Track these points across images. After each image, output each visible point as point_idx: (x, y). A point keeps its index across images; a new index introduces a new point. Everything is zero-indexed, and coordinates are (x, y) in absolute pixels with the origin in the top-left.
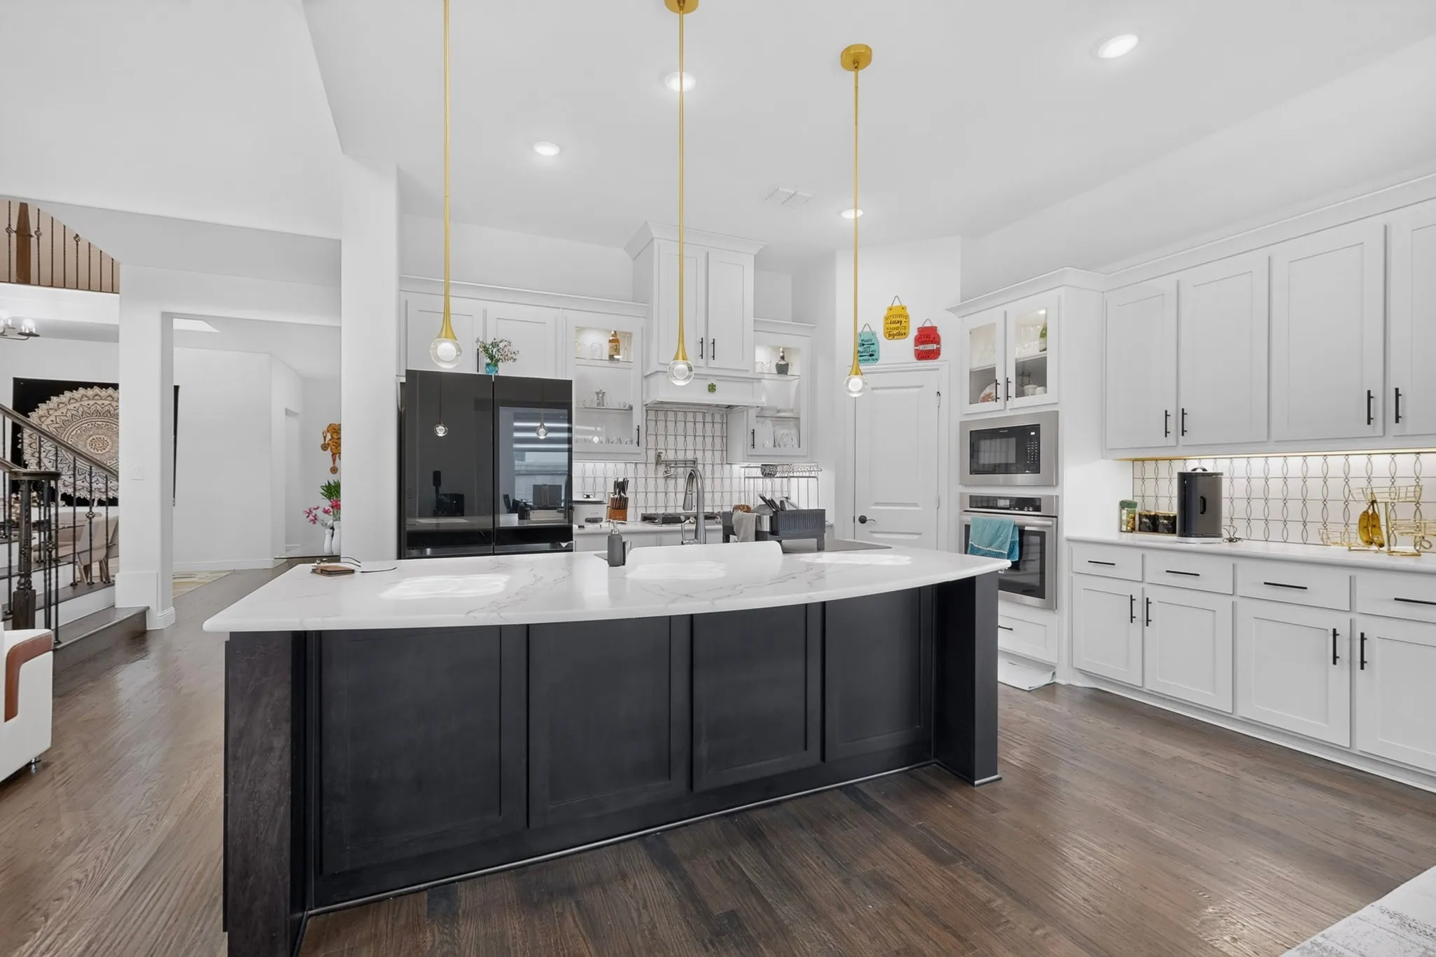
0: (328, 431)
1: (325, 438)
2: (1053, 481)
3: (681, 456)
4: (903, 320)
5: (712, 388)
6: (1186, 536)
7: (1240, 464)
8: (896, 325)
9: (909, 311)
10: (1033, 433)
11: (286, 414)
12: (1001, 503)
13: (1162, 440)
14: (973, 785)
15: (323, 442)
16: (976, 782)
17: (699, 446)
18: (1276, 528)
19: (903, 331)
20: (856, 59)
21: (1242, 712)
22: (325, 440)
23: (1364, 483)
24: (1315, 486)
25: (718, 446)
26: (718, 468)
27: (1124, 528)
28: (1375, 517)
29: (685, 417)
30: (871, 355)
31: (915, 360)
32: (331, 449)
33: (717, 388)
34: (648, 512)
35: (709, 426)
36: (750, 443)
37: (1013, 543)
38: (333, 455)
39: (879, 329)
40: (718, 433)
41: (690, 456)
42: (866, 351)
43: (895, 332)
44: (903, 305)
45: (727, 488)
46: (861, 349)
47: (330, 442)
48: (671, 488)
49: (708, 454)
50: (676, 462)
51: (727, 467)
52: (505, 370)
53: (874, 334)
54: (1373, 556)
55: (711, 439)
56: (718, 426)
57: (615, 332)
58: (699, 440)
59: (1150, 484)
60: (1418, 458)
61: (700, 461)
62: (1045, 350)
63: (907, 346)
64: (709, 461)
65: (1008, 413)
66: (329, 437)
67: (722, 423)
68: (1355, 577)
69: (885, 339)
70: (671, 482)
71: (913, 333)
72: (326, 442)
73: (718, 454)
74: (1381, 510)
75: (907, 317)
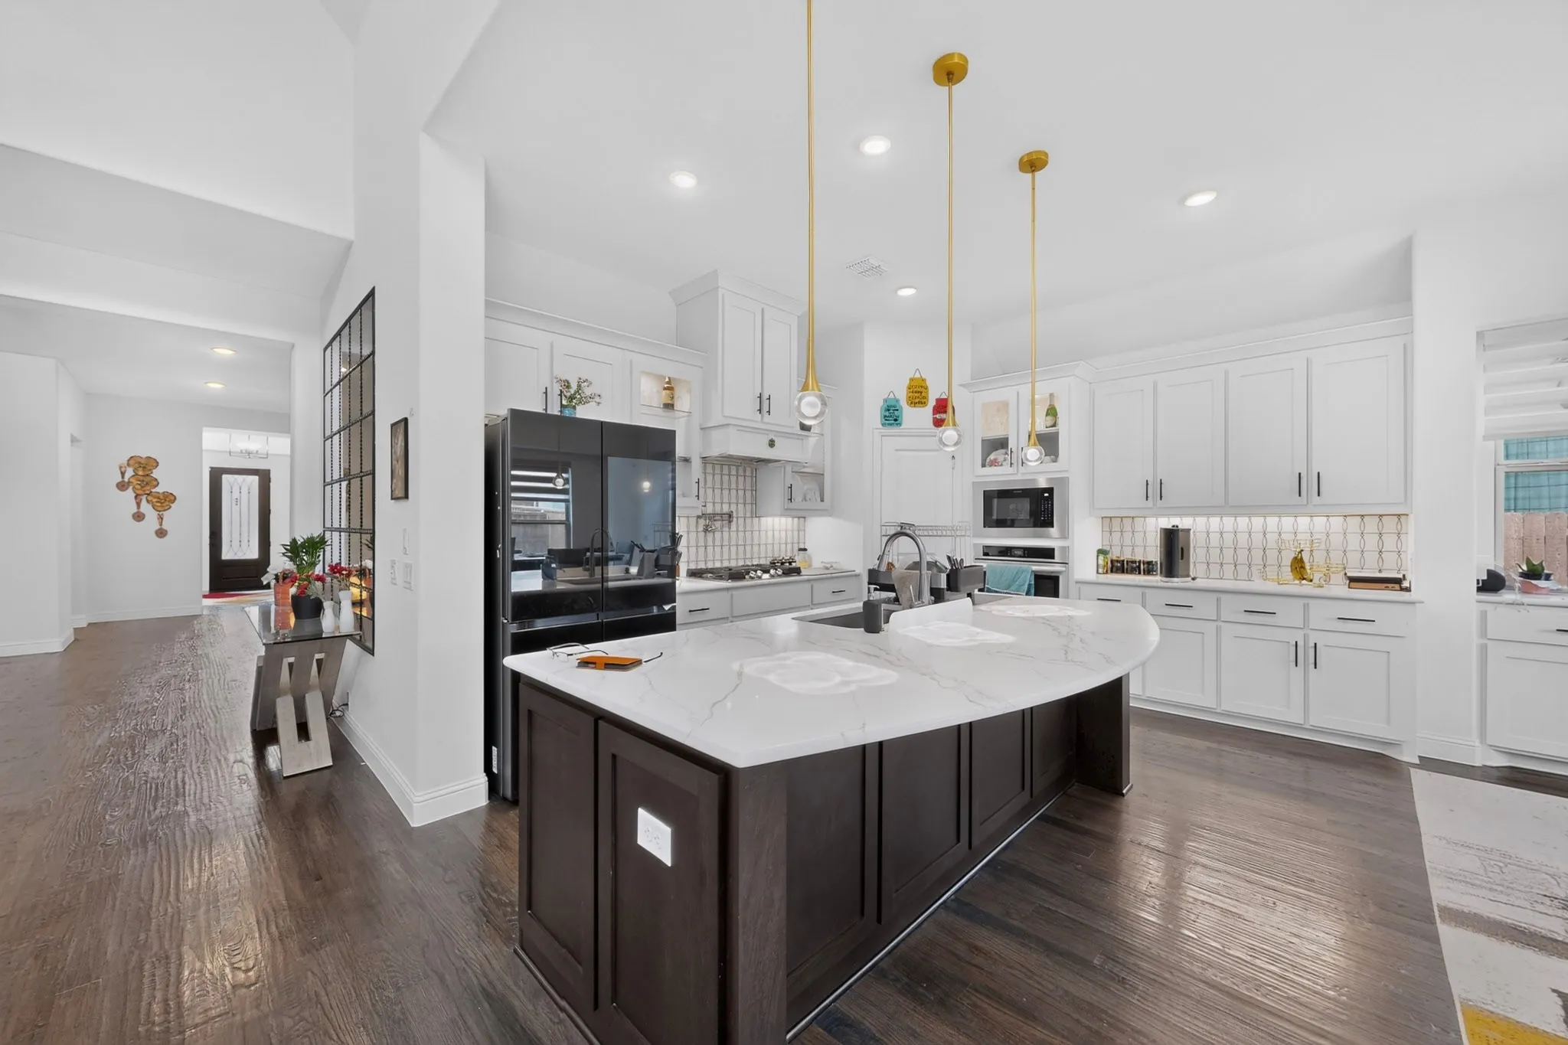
0: (128, 465)
1: (123, 474)
2: (1064, 535)
3: (718, 510)
4: (923, 390)
5: (772, 444)
6: (1171, 577)
7: (1201, 521)
8: (917, 393)
9: (928, 383)
10: (1046, 495)
11: (72, 441)
12: (1019, 553)
13: (1142, 503)
14: (1123, 795)
15: (120, 480)
16: (1124, 791)
17: (734, 500)
18: (1243, 570)
19: (923, 401)
20: (1033, 164)
21: (1226, 706)
22: (123, 477)
23: (1276, 536)
24: (1243, 540)
25: (749, 500)
26: (748, 521)
27: (1100, 571)
28: (1302, 560)
29: (722, 470)
30: (896, 420)
31: (933, 427)
32: (134, 488)
33: (776, 443)
34: (699, 567)
35: (741, 479)
36: (788, 496)
37: (1030, 585)
38: (136, 497)
39: (902, 395)
40: (748, 487)
41: (726, 509)
42: (891, 415)
43: (917, 400)
44: (923, 377)
45: (756, 541)
46: (887, 414)
47: (132, 480)
48: (710, 542)
49: (741, 507)
50: (715, 514)
51: (756, 520)
52: (583, 412)
53: (897, 401)
54: (1306, 588)
55: (743, 491)
56: (748, 480)
57: (669, 378)
58: (734, 492)
59: (1116, 536)
60: (1312, 520)
61: (734, 514)
62: (1054, 425)
63: (926, 413)
64: (741, 514)
65: (1019, 477)
66: (129, 472)
67: (752, 477)
68: (1308, 604)
69: (908, 407)
70: (710, 536)
71: (932, 403)
72: (126, 480)
73: (748, 507)
74: (1306, 557)
75: (926, 388)
